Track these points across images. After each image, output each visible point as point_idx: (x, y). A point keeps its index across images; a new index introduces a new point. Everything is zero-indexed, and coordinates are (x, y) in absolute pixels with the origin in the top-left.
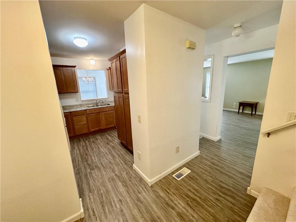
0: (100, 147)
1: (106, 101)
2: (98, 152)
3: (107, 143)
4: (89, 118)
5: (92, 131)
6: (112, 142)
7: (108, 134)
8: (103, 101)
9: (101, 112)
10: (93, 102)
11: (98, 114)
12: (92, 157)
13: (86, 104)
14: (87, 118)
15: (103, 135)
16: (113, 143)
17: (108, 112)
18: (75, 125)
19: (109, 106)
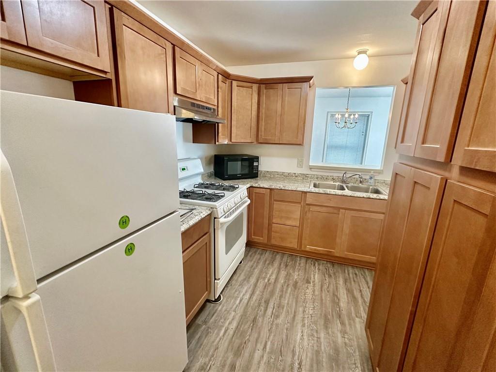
0: (299, 316)
1: (371, 178)
2: (284, 337)
3: (326, 317)
4: (309, 215)
5: (307, 249)
6: (342, 323)
7: (345, 281)
8: (364, 177)
9: (346, 209)
10: (335, 175)
11: (336, 211)
12: (259, 345)
13: (317, 175)
14: (303, 214)
15: (330, 276)
16: (344, 332)
17: (367, 215)
18: (274, 221)
19: (375, 196)
